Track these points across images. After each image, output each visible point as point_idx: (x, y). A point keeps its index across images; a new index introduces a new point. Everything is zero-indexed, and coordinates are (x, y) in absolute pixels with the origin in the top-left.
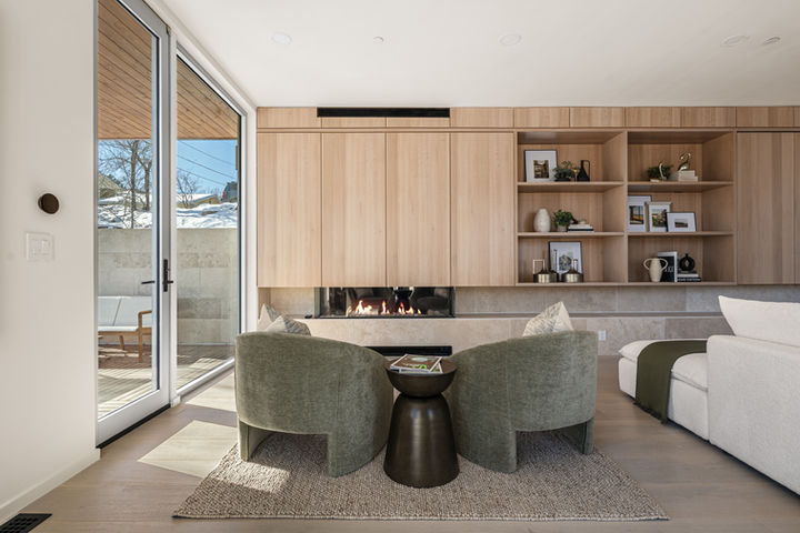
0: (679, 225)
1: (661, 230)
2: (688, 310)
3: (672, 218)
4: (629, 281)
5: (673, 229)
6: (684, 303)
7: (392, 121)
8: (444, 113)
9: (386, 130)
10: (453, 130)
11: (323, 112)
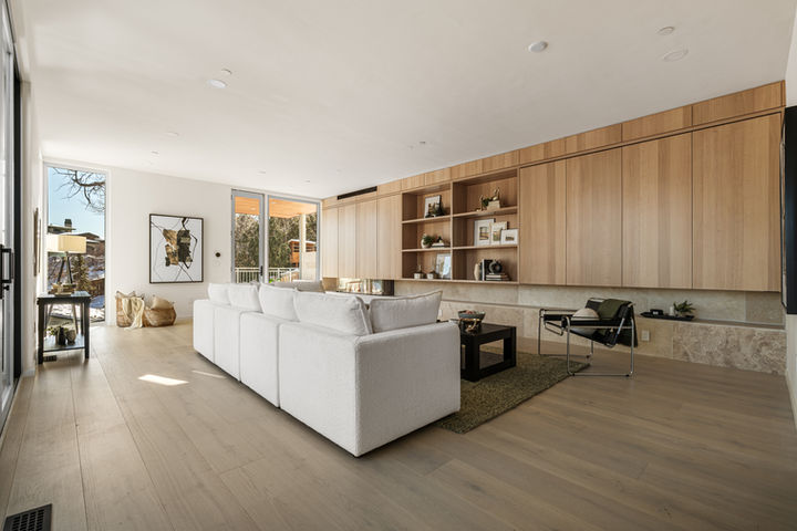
0: (508, 239)
1: (496, 243)
2: (520, 303)
3: (505, 234)
4: (454, 278)
5: (504, 242)
6: (517, 298)
7: (353, 198)
8: (374, 189)
9: (352, 203)
10: (377, 198)
11: (340, 197)
